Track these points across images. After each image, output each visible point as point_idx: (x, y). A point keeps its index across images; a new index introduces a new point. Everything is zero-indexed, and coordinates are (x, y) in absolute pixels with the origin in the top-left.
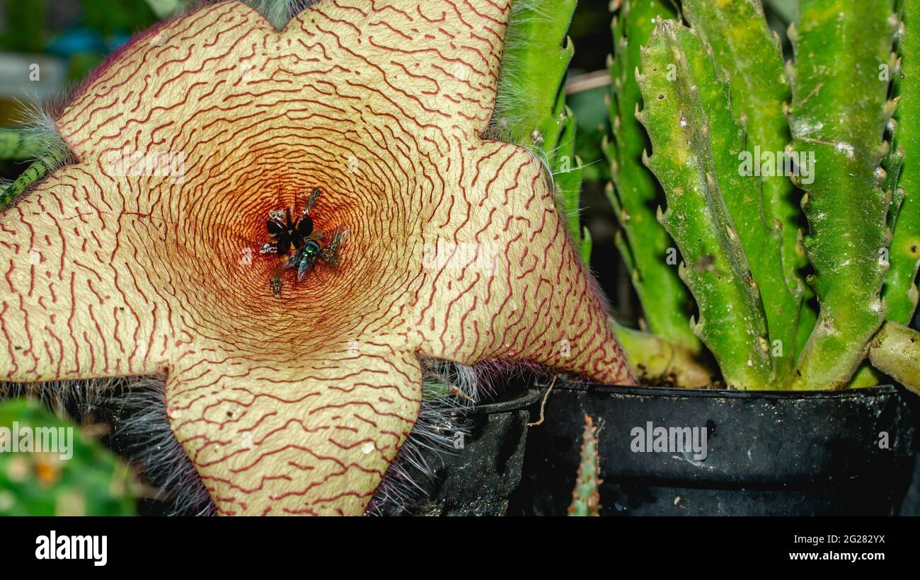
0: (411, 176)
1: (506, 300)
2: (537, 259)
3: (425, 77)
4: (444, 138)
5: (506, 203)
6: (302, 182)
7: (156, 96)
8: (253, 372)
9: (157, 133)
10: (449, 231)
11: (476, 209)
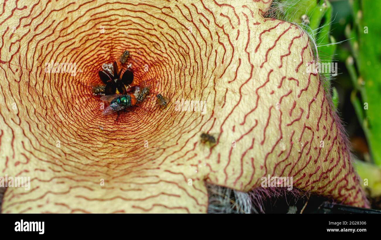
0: (209, 42)
1: (277, 143)
2: (302, 111)
4: (236, 15)
5: (281, 67)
6: (129, 44)
8: (73, 191)
10: (235, 86)
11: (257, 69)
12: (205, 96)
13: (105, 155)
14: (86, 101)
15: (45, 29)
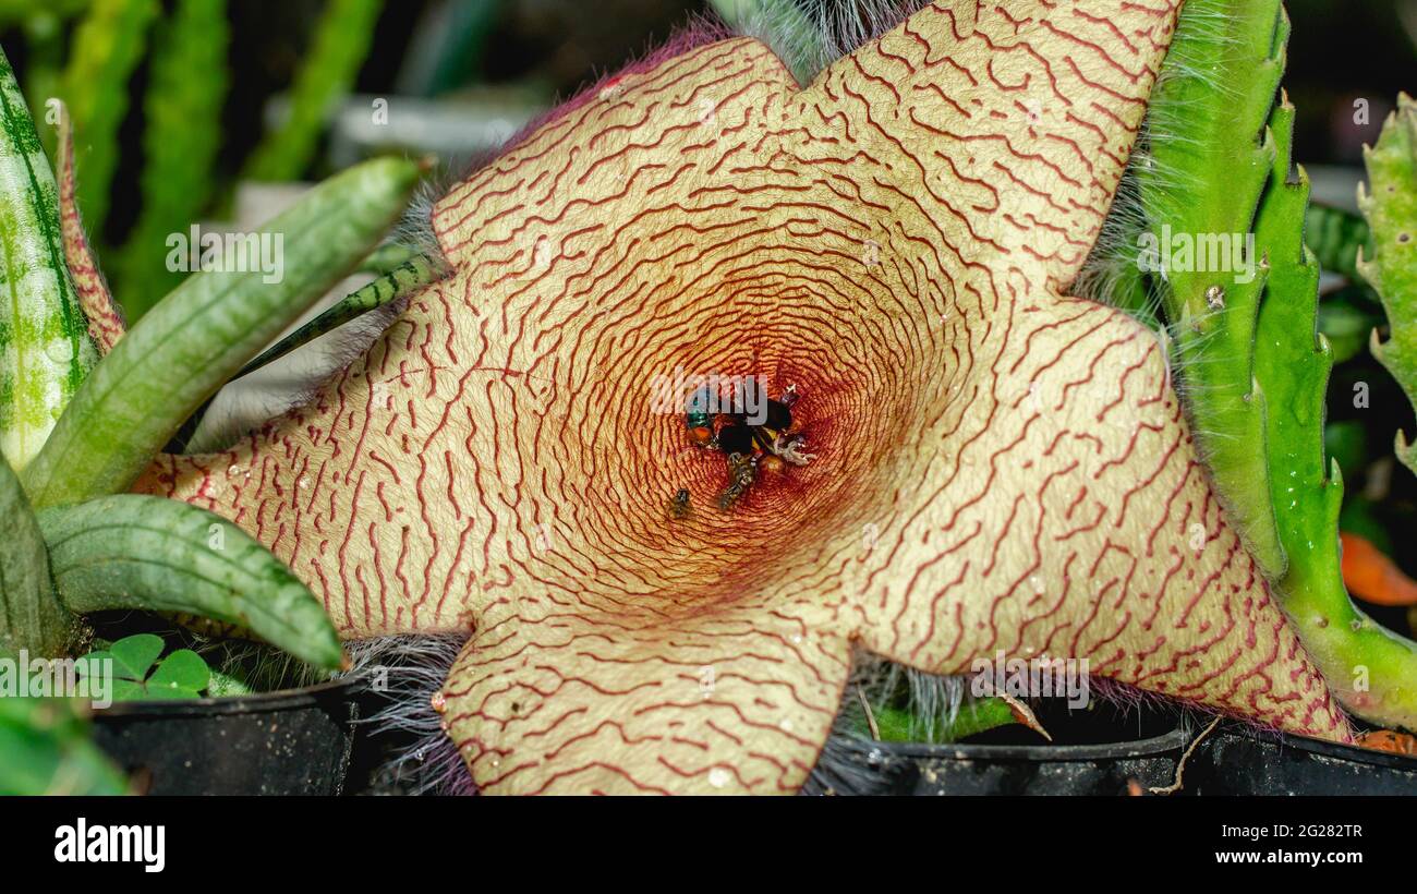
1: (1026, 576)
2: (1104, 510)
3: (980, 181)
4: (993, 287)
5: (1060, 408)
6: (799, 339)
7: (581, 181)
8: (577, 642)
9: (567, 243)
10: (953, 445)
15: (623, 302)
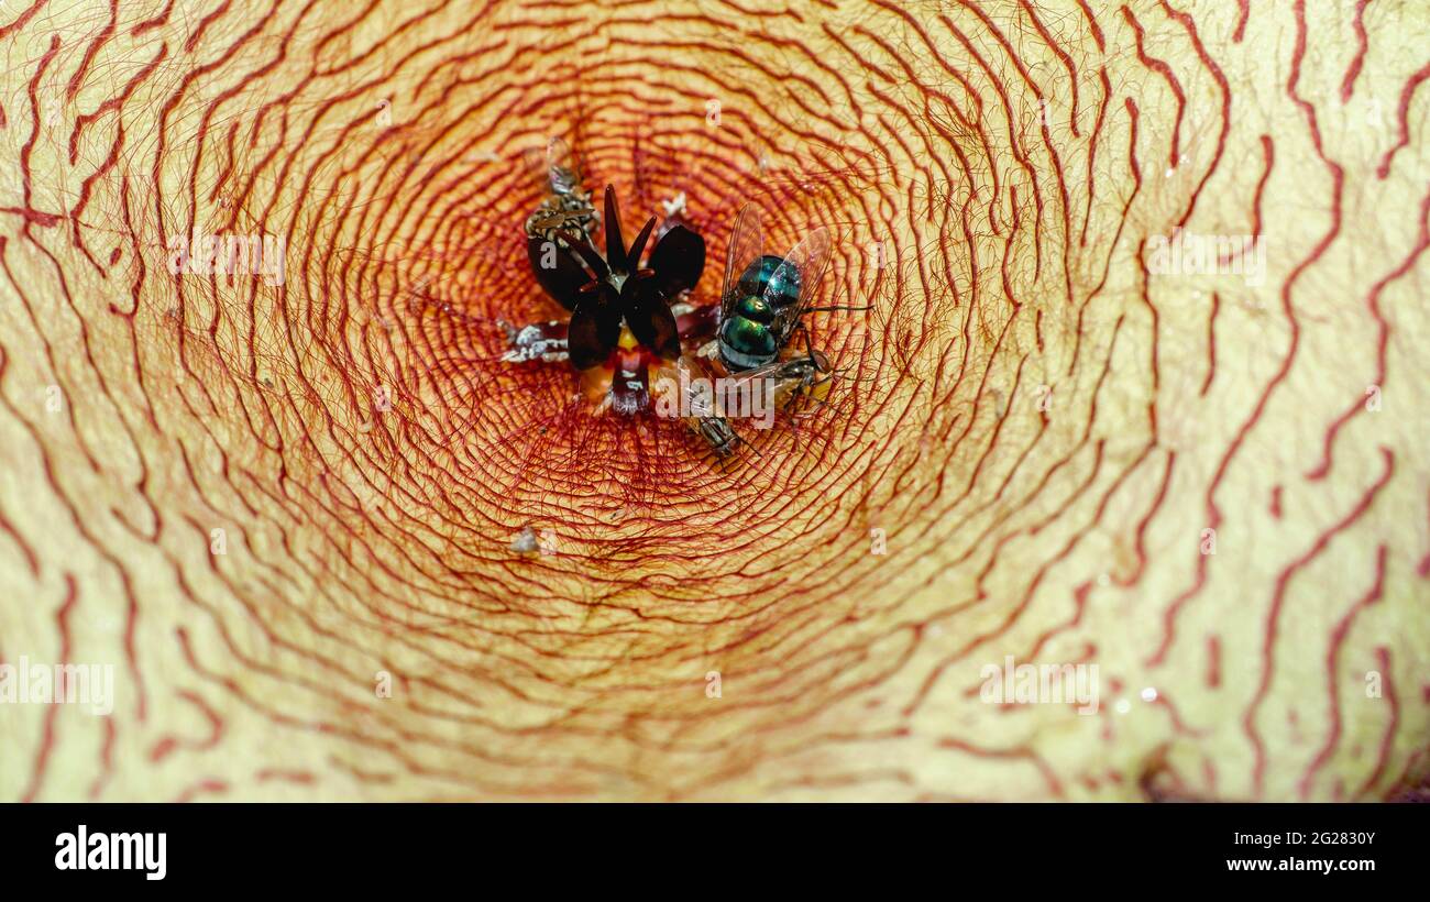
0: (1088, 59)
11: (1365, 187)
12: (1100, 334)
13: (606, 672)
14: (473, 393)
15: (243, 41)
